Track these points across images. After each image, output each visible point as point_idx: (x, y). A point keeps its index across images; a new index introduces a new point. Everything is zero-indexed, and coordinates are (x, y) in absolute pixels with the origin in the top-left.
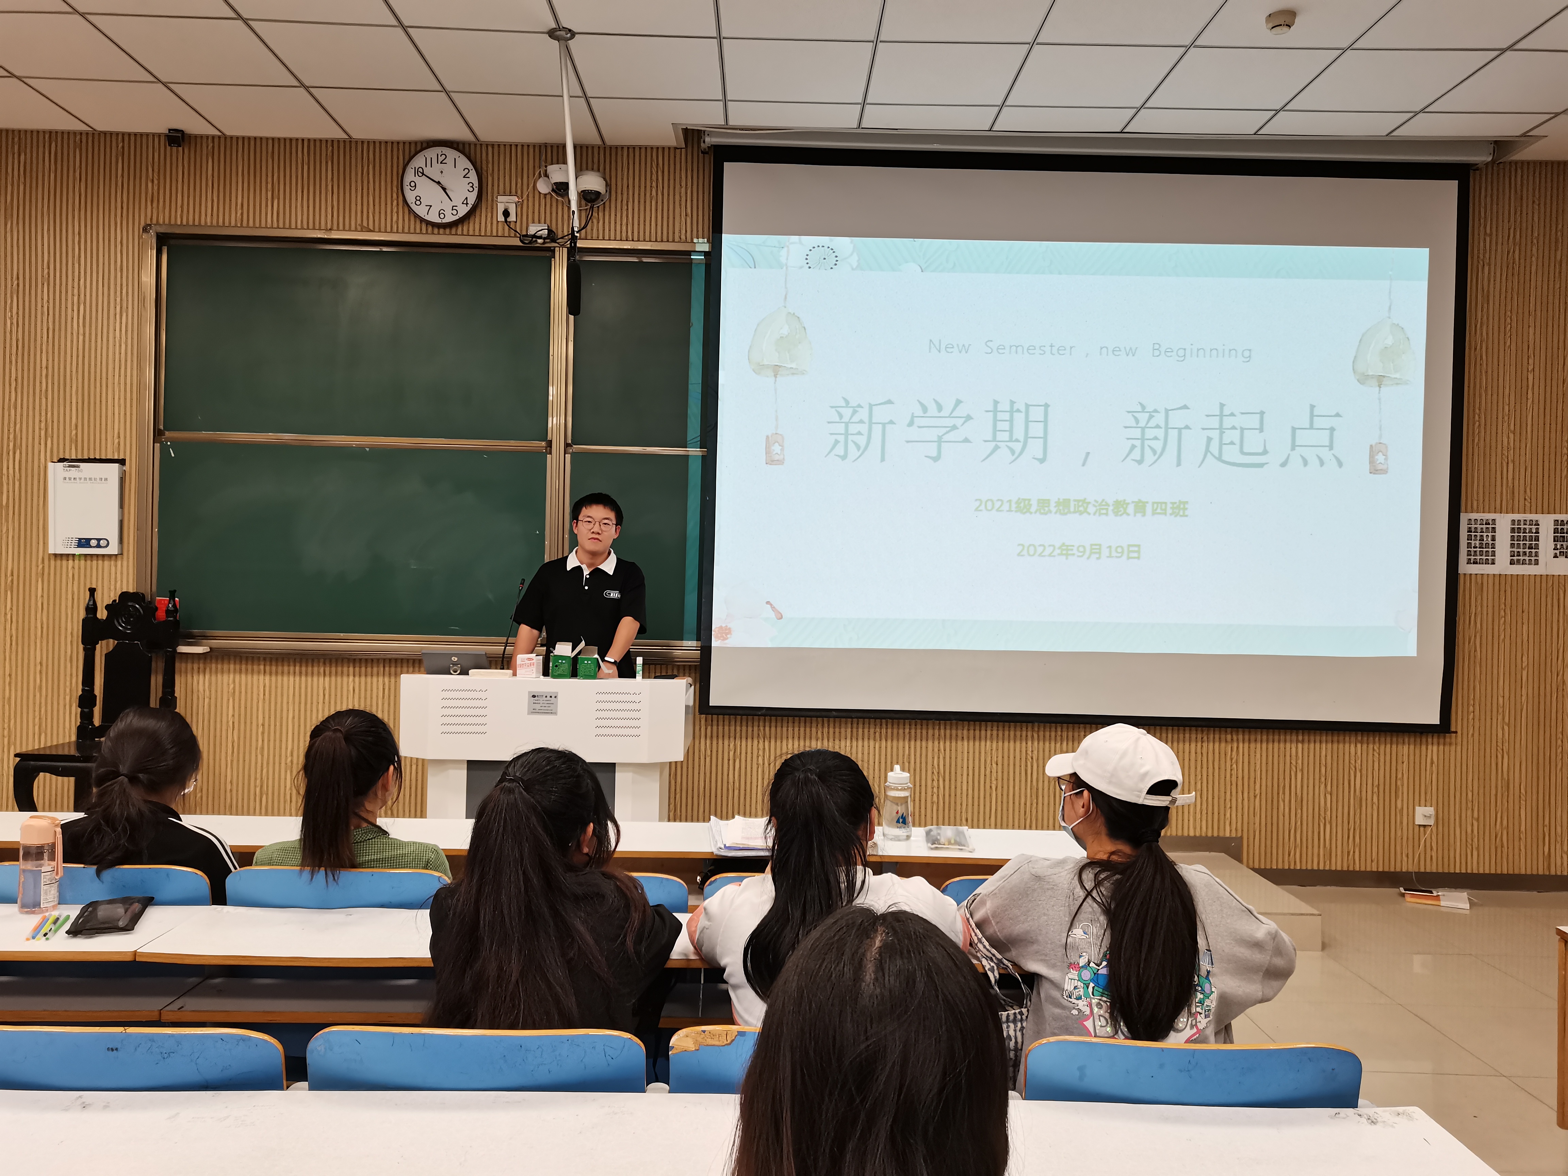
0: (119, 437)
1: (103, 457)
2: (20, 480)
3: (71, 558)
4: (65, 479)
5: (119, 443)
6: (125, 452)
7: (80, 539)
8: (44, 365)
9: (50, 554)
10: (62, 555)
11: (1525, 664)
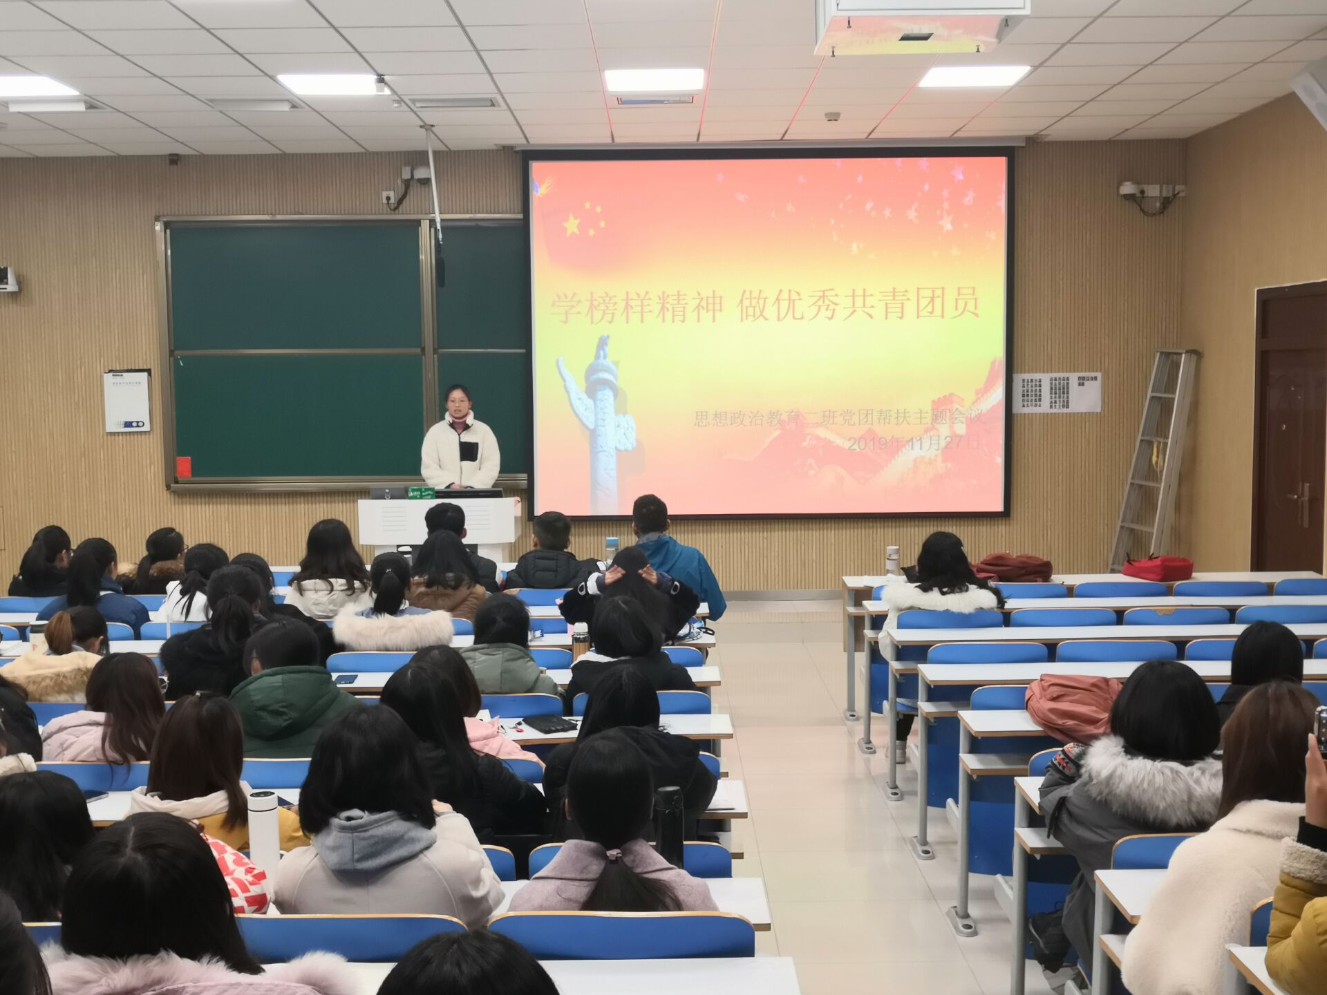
0: (146, 354)
1: (137, 368)
2: (86, 385)
3: (120, 434)
4: (114, 383)
5: (146, 359)
6: (150, 364)
7: (126, 423)
8: (96, 309)
9: (107, 433)
10: (115, 433)
11: (1060, 471)
